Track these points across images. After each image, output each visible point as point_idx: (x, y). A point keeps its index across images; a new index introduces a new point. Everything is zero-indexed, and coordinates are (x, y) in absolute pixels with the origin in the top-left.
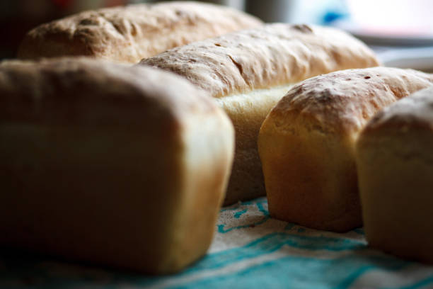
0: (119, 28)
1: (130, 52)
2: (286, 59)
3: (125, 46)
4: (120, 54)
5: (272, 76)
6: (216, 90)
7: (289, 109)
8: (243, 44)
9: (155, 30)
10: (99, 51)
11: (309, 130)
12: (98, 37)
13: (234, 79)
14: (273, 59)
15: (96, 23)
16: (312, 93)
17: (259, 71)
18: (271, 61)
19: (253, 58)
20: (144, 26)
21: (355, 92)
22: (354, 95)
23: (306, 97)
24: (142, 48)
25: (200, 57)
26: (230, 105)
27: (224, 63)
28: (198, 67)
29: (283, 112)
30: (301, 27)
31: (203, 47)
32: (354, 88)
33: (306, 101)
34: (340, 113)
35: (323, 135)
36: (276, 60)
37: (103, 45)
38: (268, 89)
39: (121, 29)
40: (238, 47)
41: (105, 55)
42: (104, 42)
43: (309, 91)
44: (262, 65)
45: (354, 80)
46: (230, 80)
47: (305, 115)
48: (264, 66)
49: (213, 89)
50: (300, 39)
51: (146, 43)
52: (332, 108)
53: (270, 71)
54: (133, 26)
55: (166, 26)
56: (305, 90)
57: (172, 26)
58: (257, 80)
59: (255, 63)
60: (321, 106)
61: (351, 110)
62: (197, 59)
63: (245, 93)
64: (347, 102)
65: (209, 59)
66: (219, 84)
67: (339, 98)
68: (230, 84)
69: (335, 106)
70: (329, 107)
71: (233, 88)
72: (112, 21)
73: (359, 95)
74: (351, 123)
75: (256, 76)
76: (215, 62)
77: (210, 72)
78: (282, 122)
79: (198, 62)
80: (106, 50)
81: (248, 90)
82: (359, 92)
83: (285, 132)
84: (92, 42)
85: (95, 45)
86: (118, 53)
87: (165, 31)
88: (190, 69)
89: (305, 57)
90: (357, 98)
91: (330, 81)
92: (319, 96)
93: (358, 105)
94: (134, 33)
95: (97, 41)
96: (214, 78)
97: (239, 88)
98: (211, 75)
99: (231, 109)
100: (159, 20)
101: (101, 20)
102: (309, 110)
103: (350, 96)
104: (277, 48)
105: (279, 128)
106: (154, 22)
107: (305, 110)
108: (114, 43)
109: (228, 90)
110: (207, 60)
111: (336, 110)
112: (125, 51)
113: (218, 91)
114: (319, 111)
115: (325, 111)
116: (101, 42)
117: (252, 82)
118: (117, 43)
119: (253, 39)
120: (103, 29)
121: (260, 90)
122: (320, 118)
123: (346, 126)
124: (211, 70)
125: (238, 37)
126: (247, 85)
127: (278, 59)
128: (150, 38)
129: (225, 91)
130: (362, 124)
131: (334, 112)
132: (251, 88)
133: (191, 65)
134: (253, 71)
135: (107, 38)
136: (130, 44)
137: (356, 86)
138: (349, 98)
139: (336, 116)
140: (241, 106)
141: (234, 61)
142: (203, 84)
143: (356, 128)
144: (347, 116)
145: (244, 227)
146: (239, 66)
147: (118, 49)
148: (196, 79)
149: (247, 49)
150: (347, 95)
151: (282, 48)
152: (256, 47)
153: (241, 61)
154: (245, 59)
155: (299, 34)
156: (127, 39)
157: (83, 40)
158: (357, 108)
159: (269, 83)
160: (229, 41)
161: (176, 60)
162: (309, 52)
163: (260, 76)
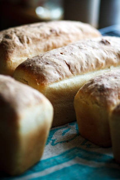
0: (21, 40)
1: (26, 51)
2: (93, 60)
3: (23, 49)
4: (21, 53)
5: (85, 69)
6: (55, 79)
7: (86, 91)
8: (73, 53)
9: (39, 40)
10: (10, 52)
11: (93, 104)
12: (10, 45)
13: (65, 73)
14: (87, 61)
15: (11, 38)
16: (97, 85)
17: (79, 67)
18: (85, 62)
19: (76, 61)
20: (33, 39)
21: (116, 86)
22: (116, 87)
23: (94, 87)
24: (32, 49)
25: (51, 61)
26: (62, 85)
27: (61, 65)
28: (48, 67)
29: (84, 92)
30: (105, 41)
31: (54, 55)
32: (116, 84)
33: (93, 89)
34: (107, 97)
35: (98, 107)
36: (88, 61)
37: (12, 49)
38: (84, 75)
39: (22, 41)
40: (71, 55)
41: (13, 54)
42: (13, 48)
43: (96, 84)
44: (80, 64)
45: (118, 78)
46: (63, 73)
47: (92, 96)
48: (82, 64)
49: (54, 79)
50: (102, 48)
51: (34, 47)
52: (104, 94)
53: (85, 66)
54: (28, 39)
55: (44, 38)
56: (94, 83)
57: (47, 37)
58: (77, 71)
59: (77, 64)
60: (99, 93)
61: (112, 96)
62: (49, 63)
63: (71, 78)
64: (111, 92)
65: (55, 63)
66: (57, 76)
67: (108, 89)
68: (63, 75)
69: (105, 93)
70: (102, 94)
71: (64, 77)
72: (19, 37)
73: (118, 87)
74: (111, 102)
75: (77, 70)
76: (57, 65)
77: (53, 70)
78: (83, 97)
79: (50, 64)
80: (14, 52)
81: (73, 76)
82: (118, 86)
83: (83, 102)
84: (7, 48)
85: (9, 50)
86: (19, 53)
87: (44, 40)
88: (44, 68)
89: (103, 58)
90: (117, 89)
91: (106, 78)
92: (99, 87)
93: (117, 93)
94: (28, 42)
95: (9, 48)
96: (55, 73)
97: (67, 76)
98: (54, 72)
99: (62, 87)
100: (41, 35)
101: (14, 36)
102: (94, 94)
103: (113, 88)
104: (90, 54)
105: (82, 99)
106: (38, 36)
107: (92, 94)
108: (18, 48)
109: (62, 78)
110: (54, 63)
111: (106, 95)
112: (23, 51)
113: (56, 79)
114: (98, 96)
115: (101, 96)
116: (12, 48)
117: (74, 73)
118: (19, 47)
119: (80, 49)
120: (13, 41)
121: (79, 76)
122: (98, 99)
123: (109, 104)
124: (55, 69)
125: (73, 48)
126: (72, 75)
127: (89, 61)
128: (36, 44)
129: (60, 79)
130: (117, 103)
131: (104, 96)
132: (74, 75)
133: (46, 66)
134: (75, 68)
135: (15, 46)
136: (26, 48)
137: (117, 82)
138: (112, 89)
139: (105, 98)
140: (68, 85)
141: (66, 64)
142: (49, 77)
143: (113, 105)
144: (110, 99)
145: (63, 142)
146: (69, 66)
147: (20, 51)
148: (46, 74)
149: (75, 56)
150: (112, 88)
151: (92, 54)
152: (79, 55)
153: (70, 63)
154: (72, 62)
155: (103, 46)
156: (24, 46)
157: (4, 47)
158: (115, 94)
159: (84, 72)
160: (67, 51)
161: (40, 63)
162: (105, 55)
163: (79, 70)
